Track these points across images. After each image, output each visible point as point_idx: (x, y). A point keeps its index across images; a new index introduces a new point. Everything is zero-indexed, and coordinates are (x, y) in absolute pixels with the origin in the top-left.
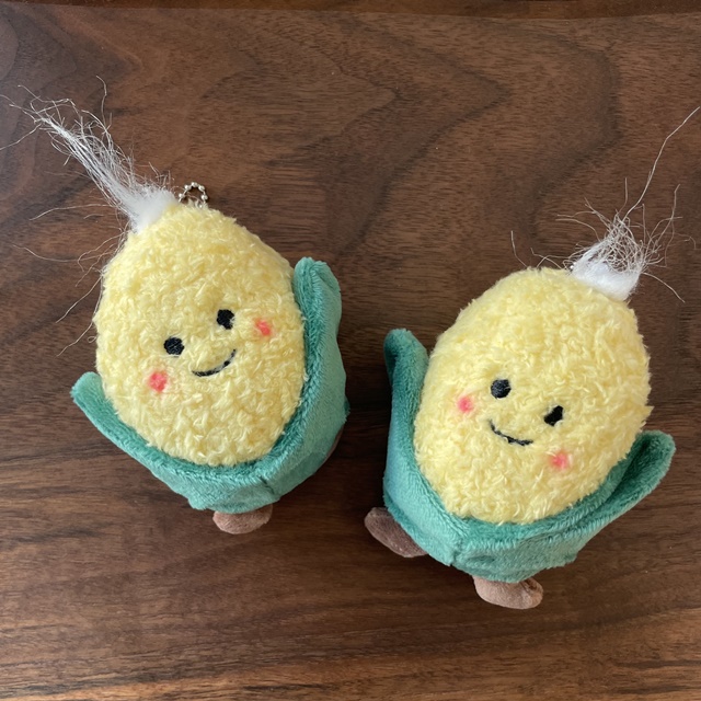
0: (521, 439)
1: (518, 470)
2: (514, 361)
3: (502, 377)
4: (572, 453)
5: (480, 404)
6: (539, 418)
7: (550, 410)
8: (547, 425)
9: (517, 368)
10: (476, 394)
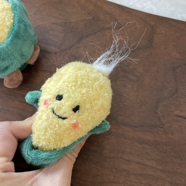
1: (59, 129)
2: (65, 88)
3: (60, 94)
4: (81, 123)
5: (51, 102)
6: (71, 109)
7: (75, 106)
8: (73, 112)
9: (66, 91)
10: (50, 99)
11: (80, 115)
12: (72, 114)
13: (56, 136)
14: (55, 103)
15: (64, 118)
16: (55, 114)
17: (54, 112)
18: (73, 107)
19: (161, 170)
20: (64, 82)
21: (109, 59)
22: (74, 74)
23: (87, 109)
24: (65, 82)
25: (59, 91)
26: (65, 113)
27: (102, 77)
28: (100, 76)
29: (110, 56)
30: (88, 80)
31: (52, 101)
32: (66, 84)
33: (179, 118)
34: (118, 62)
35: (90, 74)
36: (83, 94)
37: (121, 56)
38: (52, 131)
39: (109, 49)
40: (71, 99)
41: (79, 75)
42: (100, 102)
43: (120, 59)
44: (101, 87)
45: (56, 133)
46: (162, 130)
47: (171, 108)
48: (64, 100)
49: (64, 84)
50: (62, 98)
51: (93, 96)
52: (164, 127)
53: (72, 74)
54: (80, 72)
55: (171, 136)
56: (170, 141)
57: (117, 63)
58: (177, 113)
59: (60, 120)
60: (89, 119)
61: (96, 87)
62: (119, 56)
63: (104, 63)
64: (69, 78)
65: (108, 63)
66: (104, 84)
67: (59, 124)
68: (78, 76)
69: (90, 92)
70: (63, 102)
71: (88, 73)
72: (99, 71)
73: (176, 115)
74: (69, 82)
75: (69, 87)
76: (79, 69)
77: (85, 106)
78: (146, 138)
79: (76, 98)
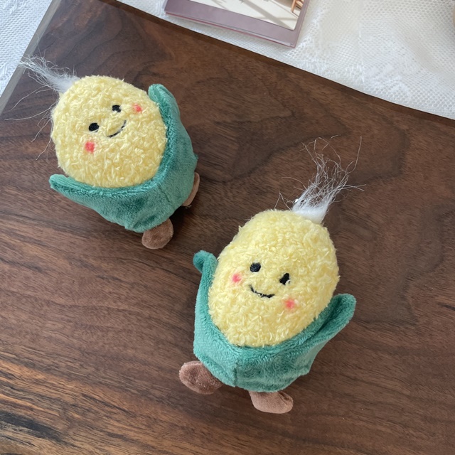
0: (268, 294)
1: (267, 312)
2: (261, 252)
3: (256, 262)
4: (297, 299)
5: (245, 276)
6: (278, 281)
7: (282, 276)
8: (281, 284)
9: (263, 256)
10: (243, 272)
11: (293, 287)
12: (280, 287)
13: (263, 323)
14: (251, 276)
15: (270, 296)
16: (256, 292)
17: (252, 290)
18: (280, 277)
19: (408, 397)
20: (257, 244)
21: (318, 195)
22: (269, 228)
23: (302, 276)
24: (259, 243)
25: (253, 259)
26: (269, 287)
27: (312, 225)
28: (310, 224)
29: (318, 191)
30: (293, 232)
31: (247, 275)
32: (261, 245)
33: (445, 309)
34: (332, 196)
35: (293, 224)
36: (291, 255)
37: (335, 186)
38: (257, 317)
39: (314, 181)
40: (274, 267)
41: (277, 228)
42: (319, 263)
43: (335, 190)
44: (315, 240)
45: (263, 319)
46: (413, 328)
47: (431, 290)
48: (264, 270)
49: (257, 247)
50: (260, 267)
51: (306, 254)
52: (417, 323)
53: (266, 230)
54: (277, 223)
55: (428, 340)
56: (426, 347)
57: (331, 198)
58: (441, 299)
59: (265, 299)
60: (309, 290)
61: (306, 240)
62: (332, 187)
63: (311, 204)
64: (263, 236)
65: (316, 202)
66: (318, 234)
67: (264, 305)
68: (276, 230)
69: (301, 250)
70: (264, 273)
71: (290, 223)
72: (305, 218)
73: (439, 304)
74: (266, 243)
75: (267, 249)
76: (275, 220)
77: (298, 272)
78: (385, 342)
79: (281, 264)
